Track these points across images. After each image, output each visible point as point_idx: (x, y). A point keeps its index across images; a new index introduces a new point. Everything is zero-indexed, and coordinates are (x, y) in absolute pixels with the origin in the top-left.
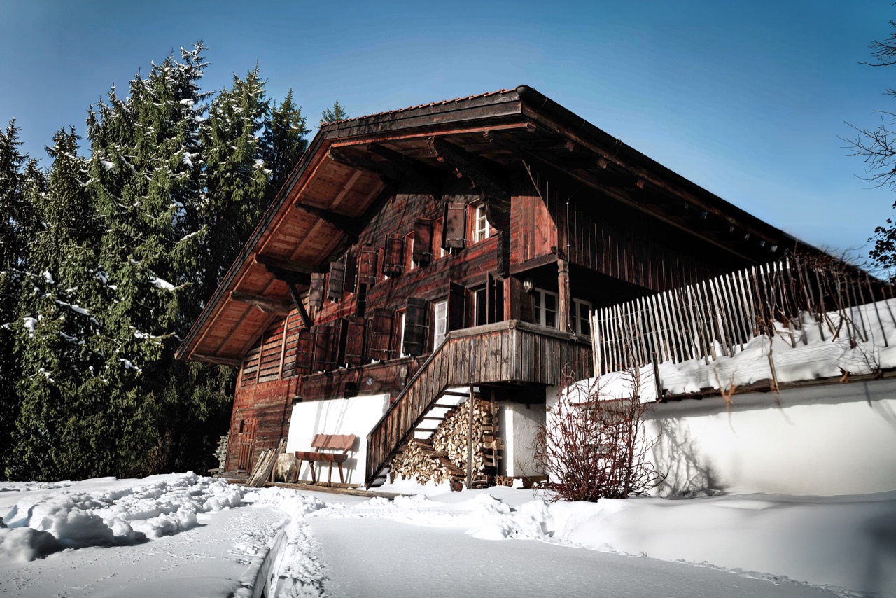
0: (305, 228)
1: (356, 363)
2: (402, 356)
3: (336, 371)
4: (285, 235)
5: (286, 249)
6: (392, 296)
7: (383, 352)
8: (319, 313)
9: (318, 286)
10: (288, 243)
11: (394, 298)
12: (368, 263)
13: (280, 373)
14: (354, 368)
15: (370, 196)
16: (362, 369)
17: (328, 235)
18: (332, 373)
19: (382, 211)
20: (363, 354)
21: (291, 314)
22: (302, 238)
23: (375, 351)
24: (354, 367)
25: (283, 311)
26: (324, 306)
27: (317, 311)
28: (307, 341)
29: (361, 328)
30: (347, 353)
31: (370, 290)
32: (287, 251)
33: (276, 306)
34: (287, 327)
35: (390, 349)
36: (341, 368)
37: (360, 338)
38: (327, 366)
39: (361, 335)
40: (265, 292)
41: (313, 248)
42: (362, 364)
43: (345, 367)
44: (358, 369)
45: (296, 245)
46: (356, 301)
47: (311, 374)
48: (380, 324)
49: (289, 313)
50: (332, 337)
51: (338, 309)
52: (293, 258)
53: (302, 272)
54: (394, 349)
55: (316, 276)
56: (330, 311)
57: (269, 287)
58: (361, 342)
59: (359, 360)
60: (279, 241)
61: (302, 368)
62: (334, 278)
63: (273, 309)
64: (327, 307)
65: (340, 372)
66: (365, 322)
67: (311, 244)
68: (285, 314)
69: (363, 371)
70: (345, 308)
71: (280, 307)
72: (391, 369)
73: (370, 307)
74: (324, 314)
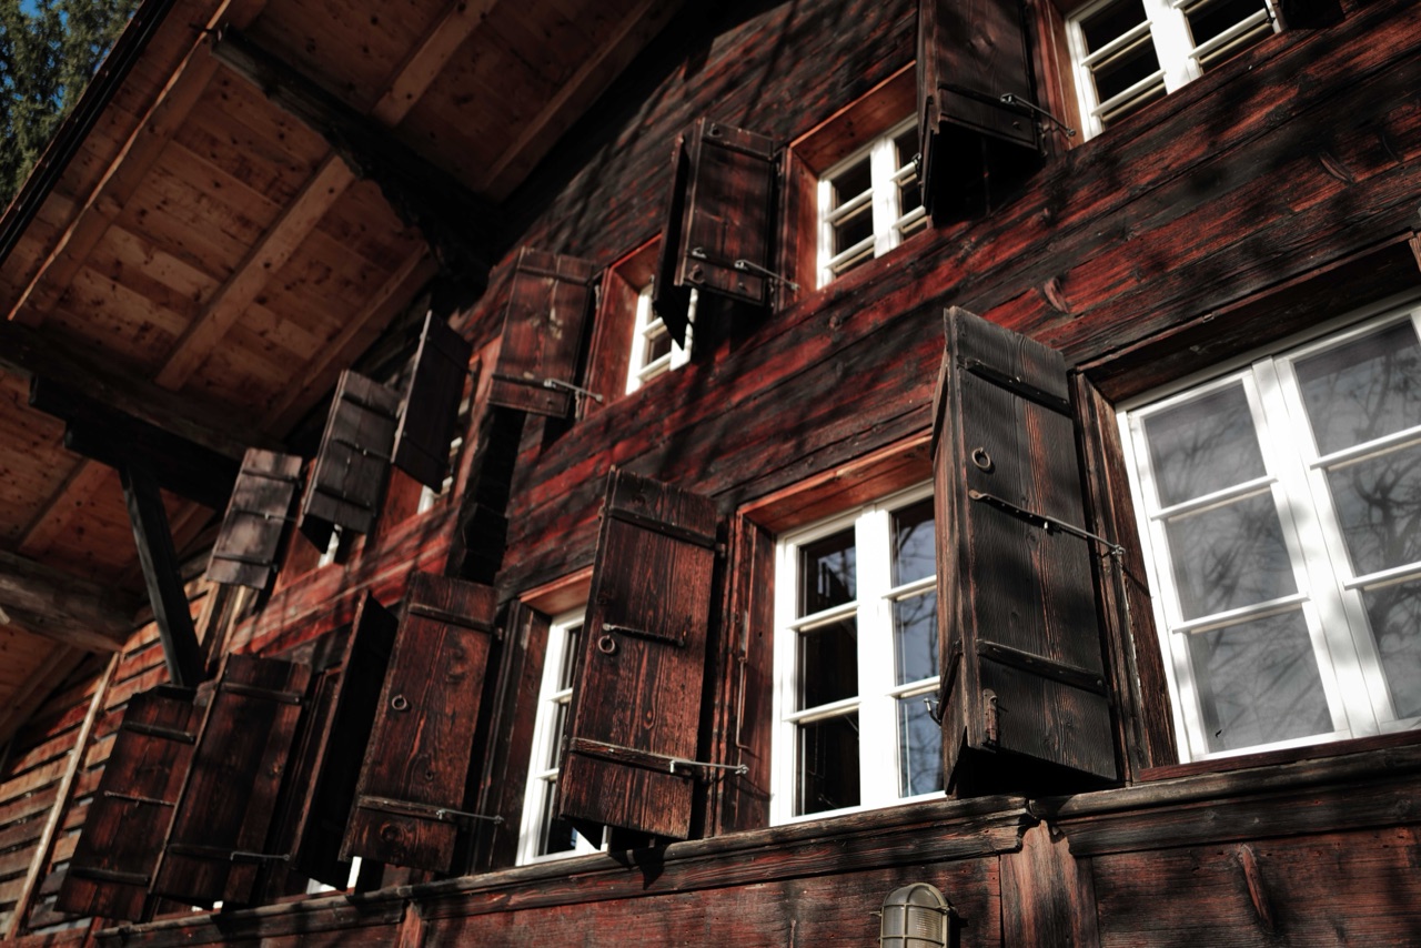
0: (245, 222)
1: (416, 859)
2: (783, 811)
3: (282, 906)
4: (152, 242)
5: (146, 327)
6: (700, 448)
7: (659, 768)
8: (251, 620)
9: (267, 498)
10: (160, 293)
11: (715, 452)
12: (546, 321)
13: (20, 907)
14: (398, 889)
15: (567, 92)
16: (458, 897)
17: (347, 283)
18: (257, 921)
19: (625, 136)
20: (470, 803)
21: (133, 644)
22: (227, 275)
23: (607, 759)
24: (396, 883)
25: (101, 632)
26: (278, 587)
27: (241, 619)
28: (158, 744)
29: (474, 648)
30: (370, 791)
31: (537, 461)
32: (149, 338)
33: (75, 605)
34: (105, 697)
35: (703, 753)
36: (315, 887)
37: (460, 704)
38: (236, 876)
39: (466, 685)
40: (31, 538)
41: (271, 346)
42: (460, 868)
43: (341, 884)
44: (426, 900)
45: (195, 308)
46: (447, 529)
47: (146, 918)
48: (639, 578)
49: (124, 642)
50: (291, 715)
51: (343, 589)
52: (171, 375)
53: (201, 441)
54: (731, 759)
55: (263, 460)
56: (305, 606)
57: (51, 514)
58: (467, 726)
59: (446, 838)
60: (118, 272)
61: (100, 880)
62: (347, 437)
63: (53, 613)
64: (288, 593)
65: (301, 912)
66: (502, 620)
67: (261, 318)
68: (108, 644)
69: (458, 916)
70: (381, 577)
71: (91, 610)
72: (716, 905)
73: (538, 535)
74: (270, 623)
